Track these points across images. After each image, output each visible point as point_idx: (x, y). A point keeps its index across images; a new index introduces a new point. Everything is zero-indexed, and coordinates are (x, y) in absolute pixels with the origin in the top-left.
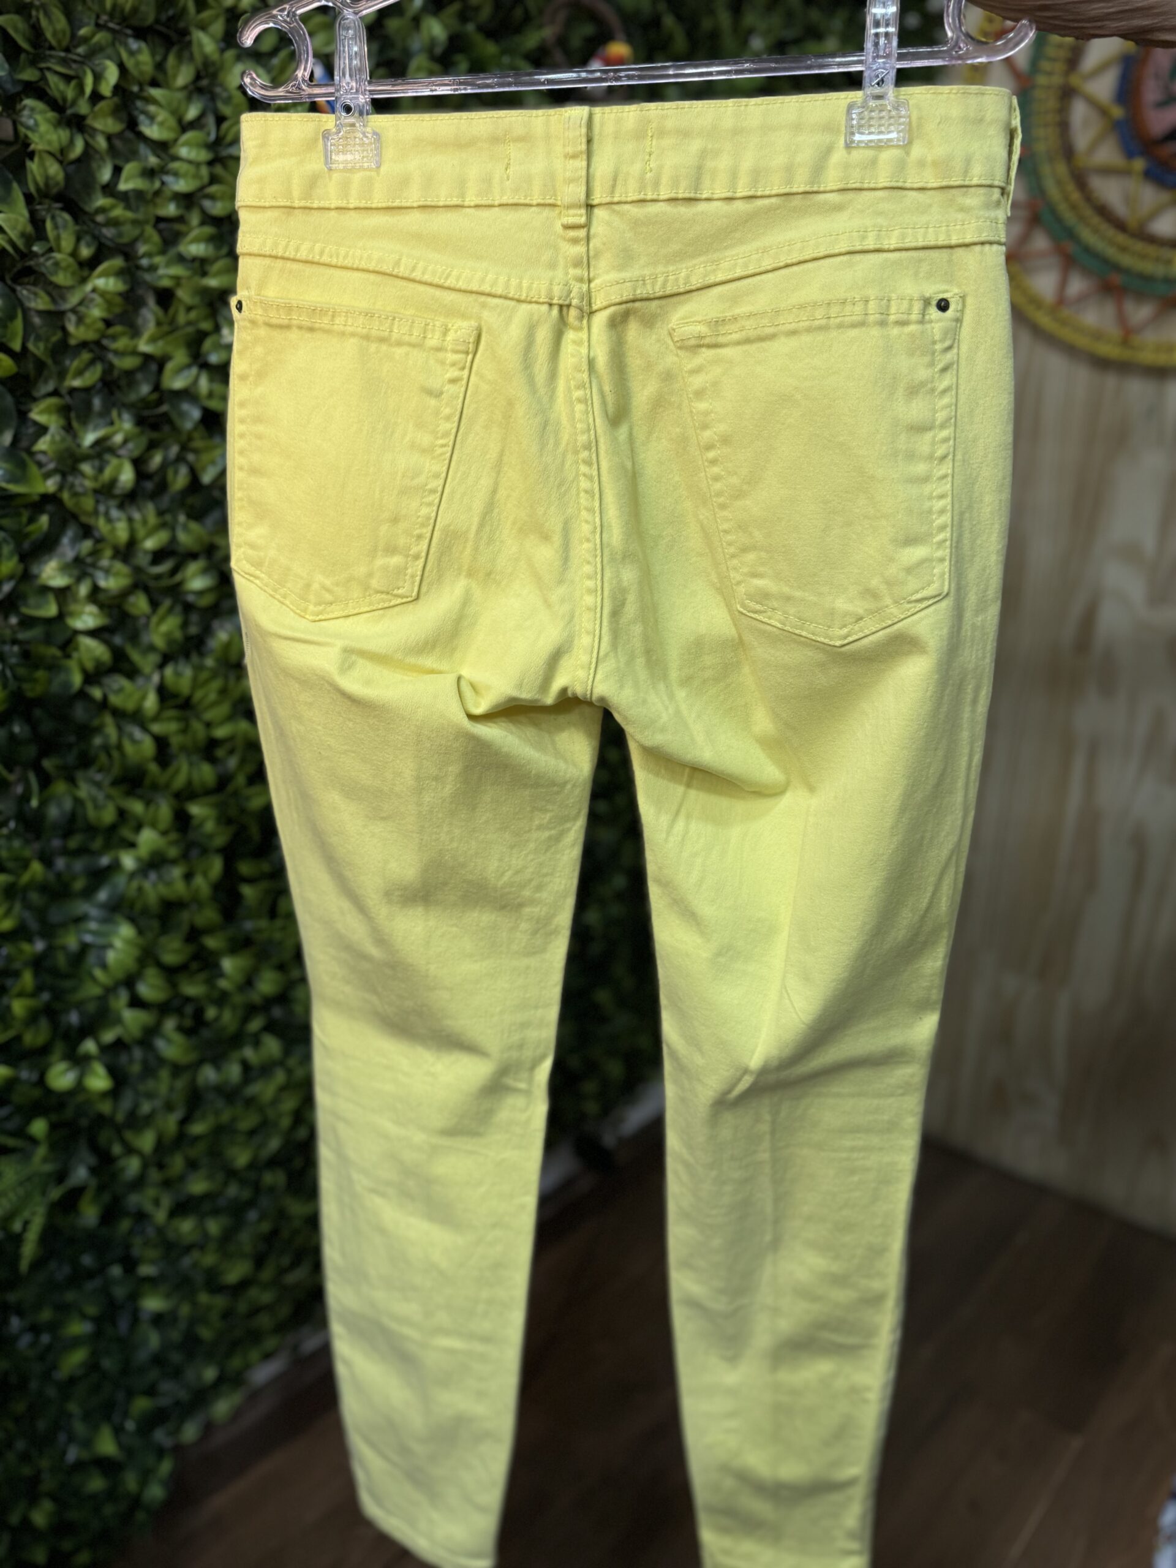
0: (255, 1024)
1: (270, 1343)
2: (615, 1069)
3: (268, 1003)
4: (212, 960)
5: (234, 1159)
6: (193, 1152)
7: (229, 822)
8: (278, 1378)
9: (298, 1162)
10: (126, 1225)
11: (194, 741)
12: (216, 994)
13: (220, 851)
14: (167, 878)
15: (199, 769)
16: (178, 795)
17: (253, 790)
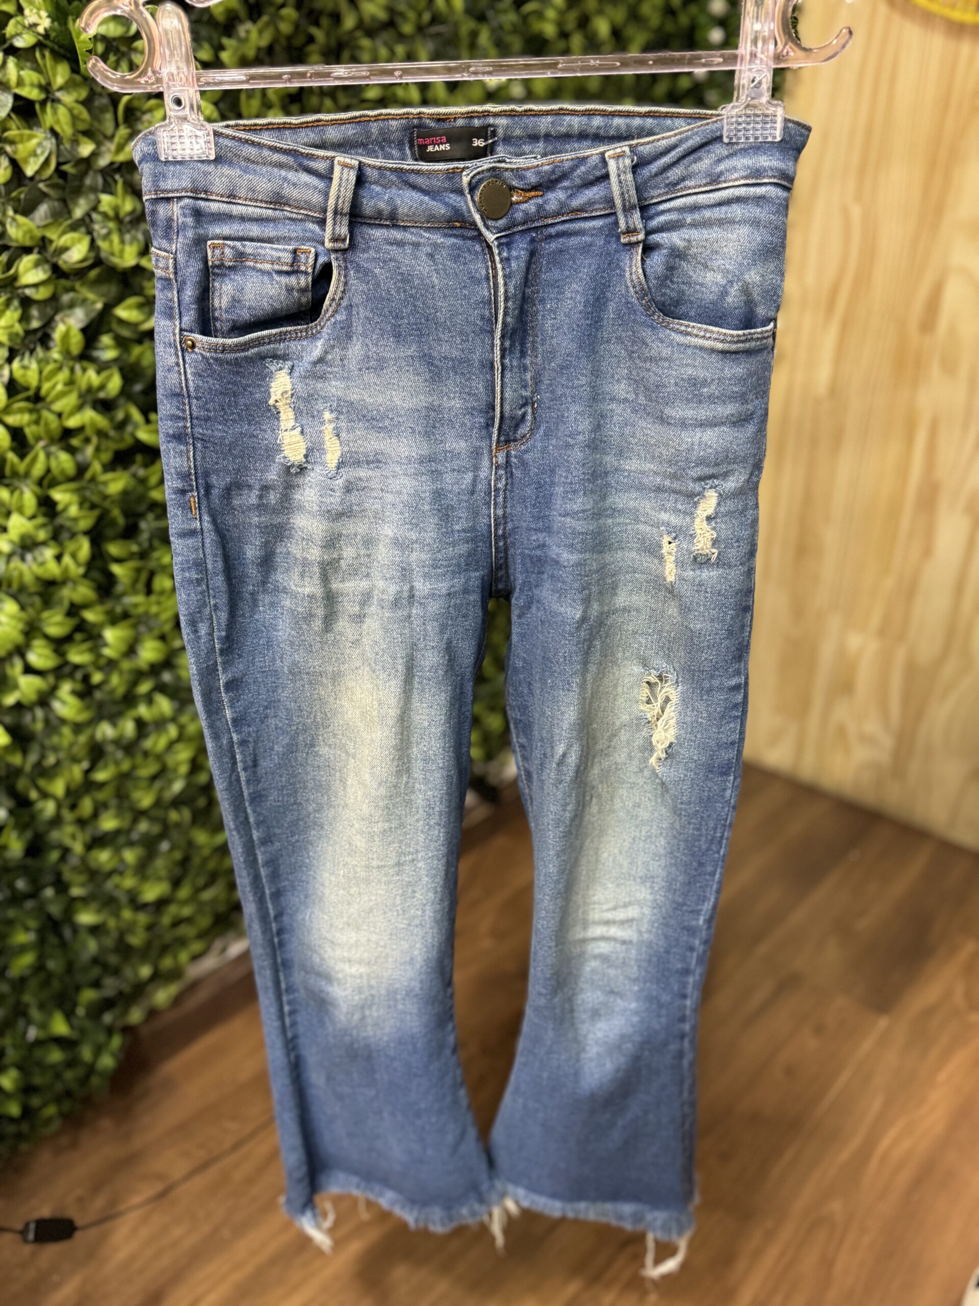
3: (155, 669)
4: (95, 632)
5: (139, 801)
6: (101, 796)
7: (93, 506)
8: (213, 973)
9: (202, 802)
10: (54, 856)
11: (48, 431)
12: (102, 662)
13: (87, 533)
14: (40, 559)
15: (57, 458)
16: (40, 482)
17: (109, 476)
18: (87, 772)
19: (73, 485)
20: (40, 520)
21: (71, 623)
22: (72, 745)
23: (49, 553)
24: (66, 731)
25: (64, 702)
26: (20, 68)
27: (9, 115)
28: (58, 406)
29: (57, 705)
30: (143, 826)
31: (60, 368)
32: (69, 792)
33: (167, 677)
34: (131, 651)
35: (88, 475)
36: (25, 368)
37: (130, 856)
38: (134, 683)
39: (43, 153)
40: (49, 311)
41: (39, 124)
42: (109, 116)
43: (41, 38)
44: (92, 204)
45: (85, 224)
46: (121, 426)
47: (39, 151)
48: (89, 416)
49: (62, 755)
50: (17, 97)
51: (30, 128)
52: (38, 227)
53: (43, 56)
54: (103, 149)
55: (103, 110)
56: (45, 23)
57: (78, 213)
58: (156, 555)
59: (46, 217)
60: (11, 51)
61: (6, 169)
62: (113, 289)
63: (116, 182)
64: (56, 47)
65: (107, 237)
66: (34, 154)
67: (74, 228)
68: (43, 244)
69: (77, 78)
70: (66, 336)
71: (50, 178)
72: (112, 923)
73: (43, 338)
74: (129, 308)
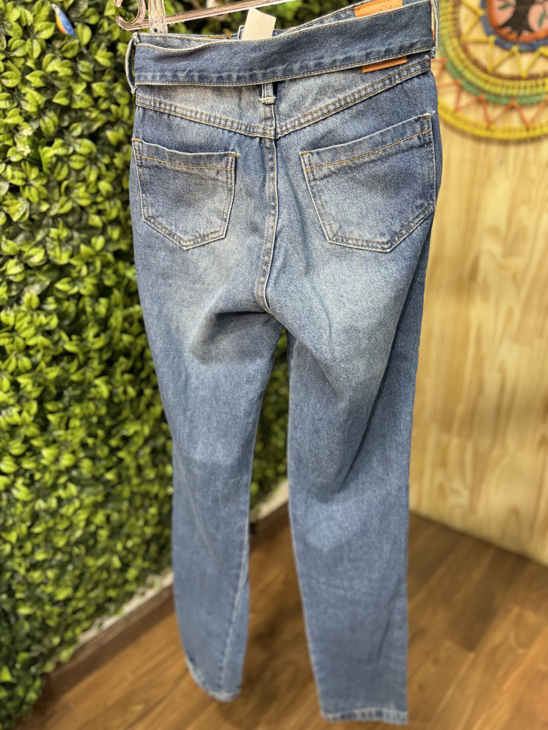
0: (63, 480)
3: (68, 470)
4: (37, 451)
5: (57, 543)
6: (36, 541)
7: (40, 385)
8: (94, 639)
9: (91, 542)
10: (8, 575)
11: (18, 347)
12: (41, 467)
13: (35, 399)
14: (10, 414)
15: (22, 360)
16: (12, 374)
17: (48, 370)
18: (29, 528)
19: (30, 375)
20: (11, 393)
21: (24, 447)
22: (22, 513)
23: (15, 410)
24: (19, 505)
25: (18, 490)
26: (13, 170)
27: (6, 194)
28: (24, 335)
29: (14, 492)
30: (59, 557)
31: (26, 315)
32: (18, 539)
33: (74, 473)
34: (57, 460)
35: (38, 369)
36: (7, 315)
37: (51, 574)
38: (57, 478)
39: (22, 210)
40: (21, 286)
41: (21, 196)
42: (56, 192)
43: (25, 158)
44: (46, 233)
45: (42, 243)
46: (56, 343)
47: (20, 209)
48: (40, 339)
49: (16, 519)
50: (11, 184)
51: (17, 199)
52: (18, 246)
53: (25, 165)
54: (53, 206)
55: (54, 188)
56: (27, 151)
57: (39, 237)
58: (72, 409)
59: (22, 241)
60: (9, 163)
61: (3, 218)
62: (55, 274)
63: (59, 222)
64: (32, 161)
65: (53, 249)
66: (18, 211)
67: (36, 245)
68: (20, 253)
69: (42, 174)
70: (30, 300)
71: (26, 221)
72: (39, 613)
73: (17, 300)
74: (64, 283)
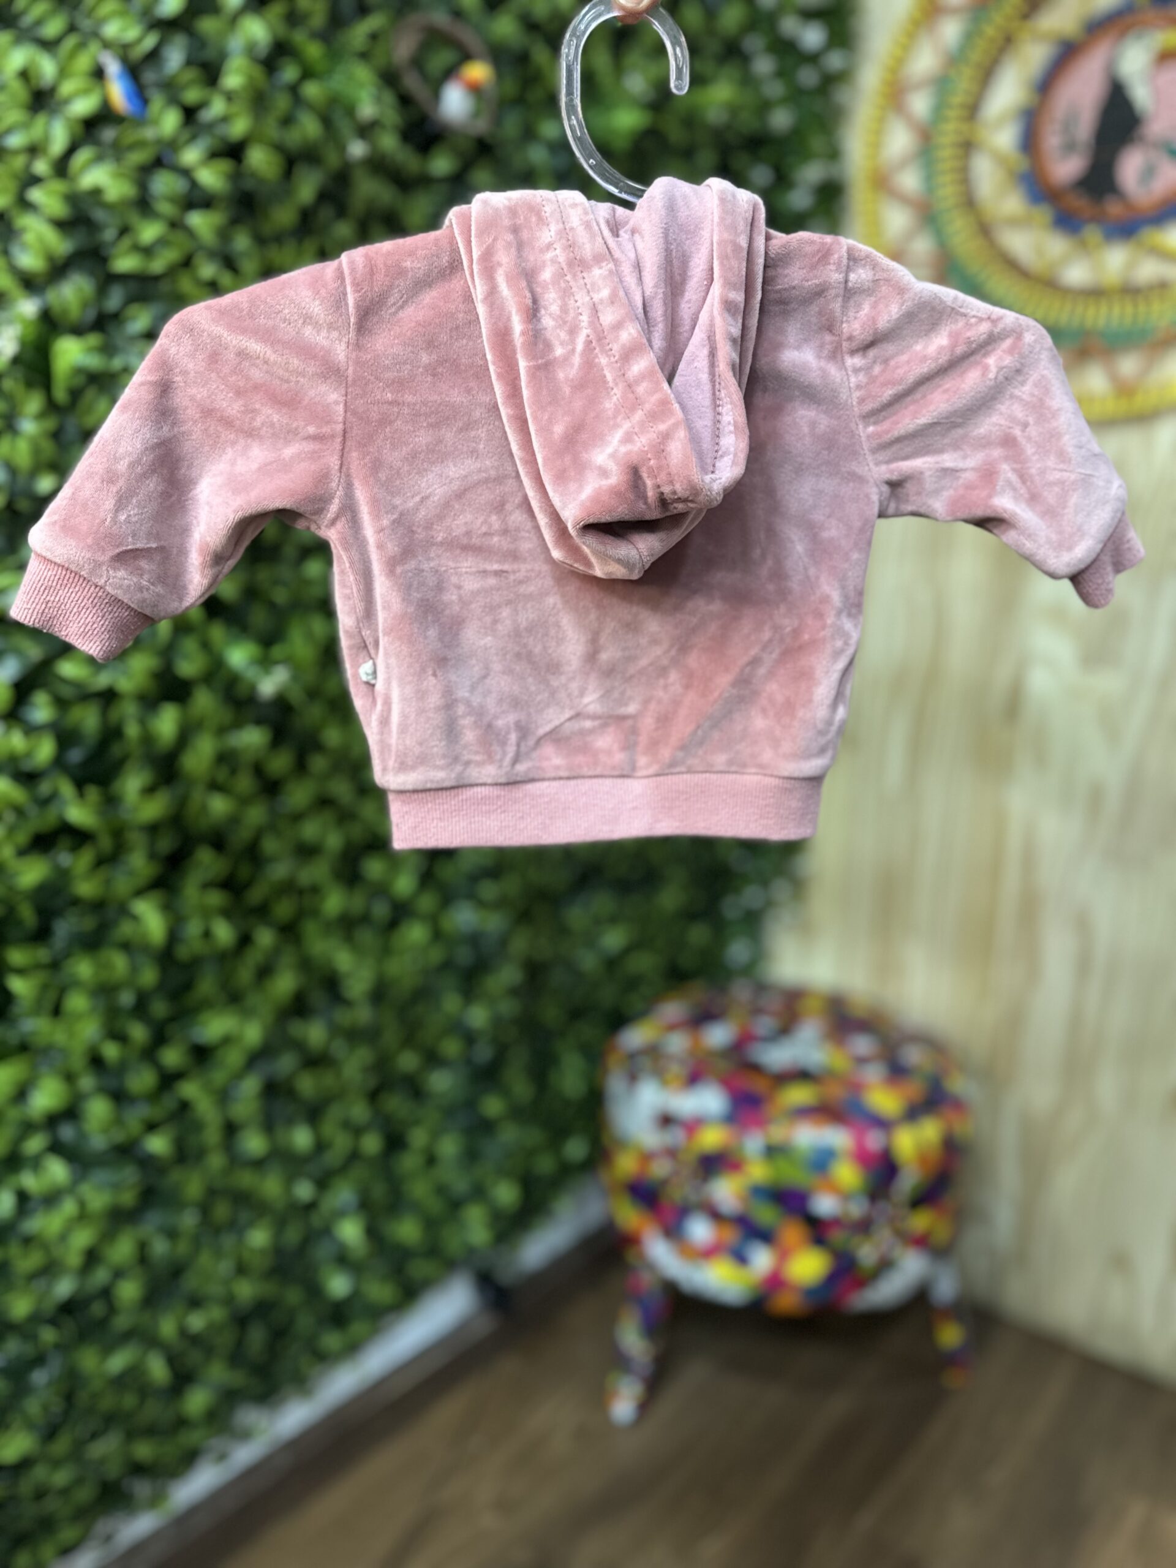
0: (35, 1144)
1: (67, 1534)
2: (506, 1194)
3: (53, 1121)
9: (97, 1311)
17: (23, 863)
33: (67, 1132)
34: (21, 1094)
38: (22, 1138)
46: (45, 802)
53: (13, 383)
55: (73, 442)
58: (71, 965)
64: (27, 371)
69: (50, 407)
